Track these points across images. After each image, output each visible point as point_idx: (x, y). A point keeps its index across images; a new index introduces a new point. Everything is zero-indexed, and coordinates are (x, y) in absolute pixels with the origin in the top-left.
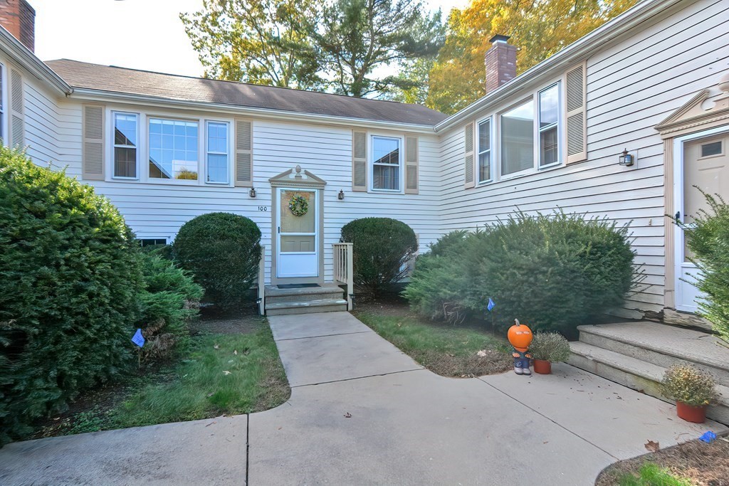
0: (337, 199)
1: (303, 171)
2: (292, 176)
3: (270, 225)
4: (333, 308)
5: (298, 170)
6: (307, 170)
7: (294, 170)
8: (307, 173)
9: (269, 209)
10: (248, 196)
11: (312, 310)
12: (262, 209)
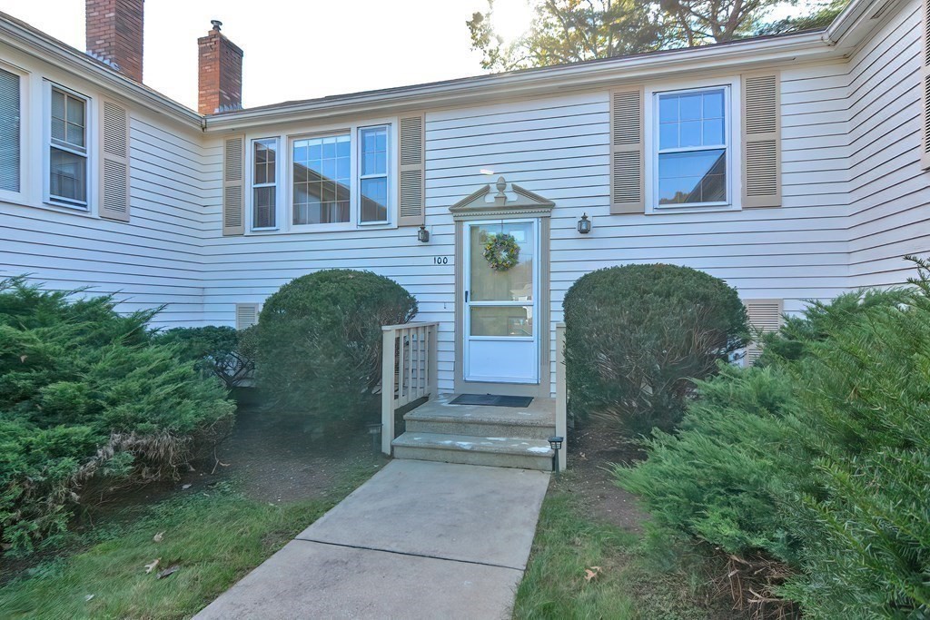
0: (575, 234)
1: (509, 186)
2: (490, 199)
3: (452, 289)
4: (521, 462)
5: (502, 187)
6: (516, 184)
7: (494, 188)
8: (517, 190)
9: (451, 260)
10: (416, 241)
11: (476, 458)
12: (442, 261)
